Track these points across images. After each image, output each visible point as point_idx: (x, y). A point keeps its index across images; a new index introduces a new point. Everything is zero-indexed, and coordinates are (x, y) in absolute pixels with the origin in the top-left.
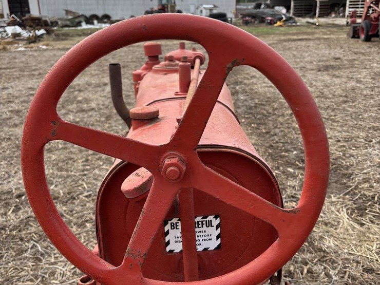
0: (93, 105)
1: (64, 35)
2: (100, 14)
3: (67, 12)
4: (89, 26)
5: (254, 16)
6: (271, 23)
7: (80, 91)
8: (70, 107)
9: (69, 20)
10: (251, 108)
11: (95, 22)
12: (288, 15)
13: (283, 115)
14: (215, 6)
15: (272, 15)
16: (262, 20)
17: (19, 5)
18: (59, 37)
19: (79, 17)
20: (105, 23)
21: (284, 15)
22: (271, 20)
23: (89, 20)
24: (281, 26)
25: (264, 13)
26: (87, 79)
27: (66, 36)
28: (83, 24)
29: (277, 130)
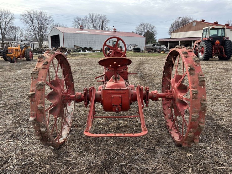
0: (90, 74)
1: (74, 55)
2: (88, 47)
3: (75, 46)
4: (83, 52)
5: (152, 49)
6: (159, 52)
7: (85, 70)
8: (83, 74)
9: (75, 49)
10: (142, 75)
11: (86, 50)
12: (167, 49)
13: (152, 77)
14: (136, 45)
15: (160, 49)
16: (155, 51)
17: (55, 43)
18: (72, 55)
19: (80, 48)
20: (90, 51)
21: (165, 49)
22: (159, 51)
23: (84, 50)
24: (163, 53)
25: (156, 48)
26: (87, 67)
27: (75, 55)
28: (81, 51)
29: (148, 80)
